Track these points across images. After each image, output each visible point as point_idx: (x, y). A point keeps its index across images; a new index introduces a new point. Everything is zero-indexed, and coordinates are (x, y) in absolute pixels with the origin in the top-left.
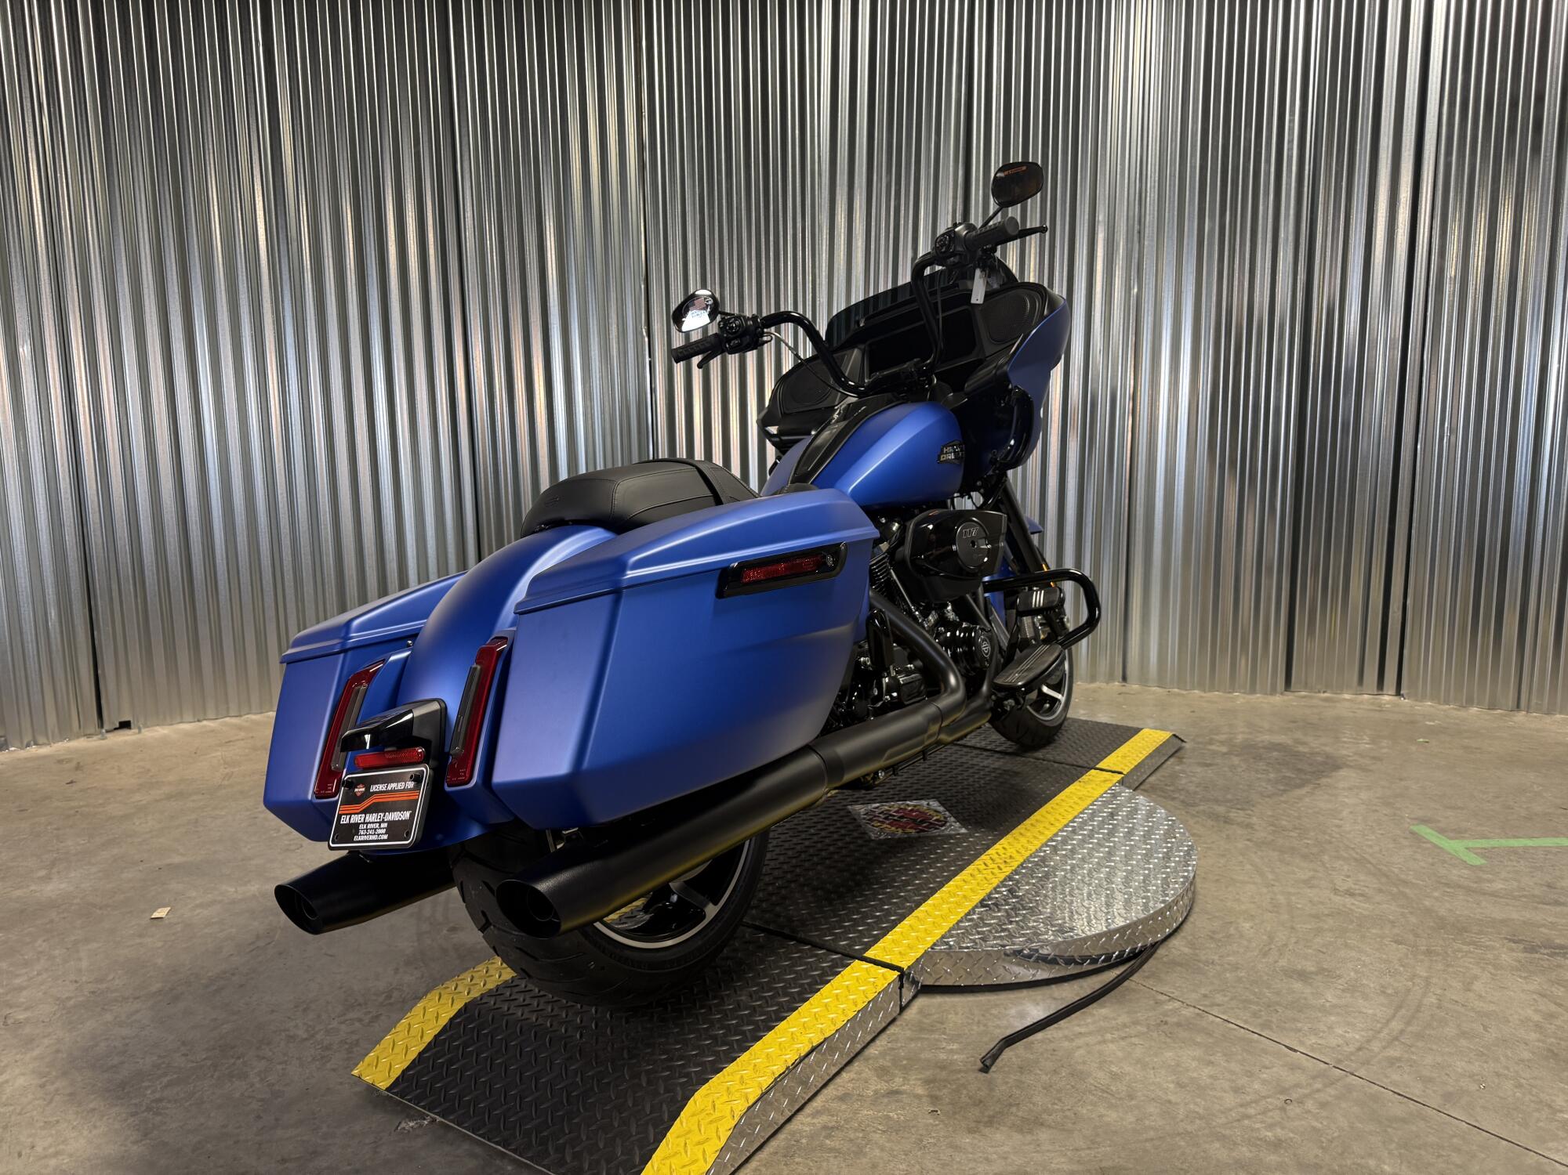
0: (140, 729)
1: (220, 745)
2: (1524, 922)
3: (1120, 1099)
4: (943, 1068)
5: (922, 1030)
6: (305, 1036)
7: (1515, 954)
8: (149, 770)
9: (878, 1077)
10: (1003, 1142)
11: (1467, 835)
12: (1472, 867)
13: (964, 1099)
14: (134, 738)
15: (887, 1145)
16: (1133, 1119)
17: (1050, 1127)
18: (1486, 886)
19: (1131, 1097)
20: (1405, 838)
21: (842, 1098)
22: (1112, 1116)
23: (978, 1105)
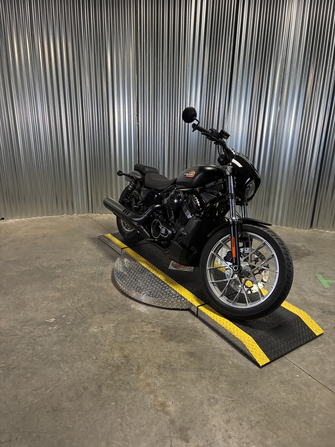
0: (6, 220)
1: (25, 226)
2: (327, 304)
3: (202, 338)
4: (167, 326)
5: (166, 318)
6: (33, 306)
7: (318, 313)
8: (7, 233)
9: (152, 327)
10: (172, 345)
11: (330, 279)
12: (325, 288)
13: (168, 334)
14: (5, 222)
15: (148, 342)
16: (203, 343)
17: (184, 343)
18: (325, 294)
19: (205, 338)
20: (313, 278)
21: (142, 332)
22: (199, 341)
23: (170, 336)
